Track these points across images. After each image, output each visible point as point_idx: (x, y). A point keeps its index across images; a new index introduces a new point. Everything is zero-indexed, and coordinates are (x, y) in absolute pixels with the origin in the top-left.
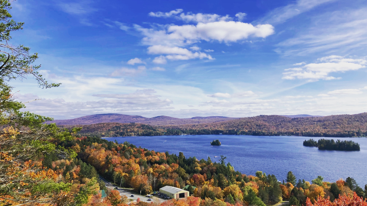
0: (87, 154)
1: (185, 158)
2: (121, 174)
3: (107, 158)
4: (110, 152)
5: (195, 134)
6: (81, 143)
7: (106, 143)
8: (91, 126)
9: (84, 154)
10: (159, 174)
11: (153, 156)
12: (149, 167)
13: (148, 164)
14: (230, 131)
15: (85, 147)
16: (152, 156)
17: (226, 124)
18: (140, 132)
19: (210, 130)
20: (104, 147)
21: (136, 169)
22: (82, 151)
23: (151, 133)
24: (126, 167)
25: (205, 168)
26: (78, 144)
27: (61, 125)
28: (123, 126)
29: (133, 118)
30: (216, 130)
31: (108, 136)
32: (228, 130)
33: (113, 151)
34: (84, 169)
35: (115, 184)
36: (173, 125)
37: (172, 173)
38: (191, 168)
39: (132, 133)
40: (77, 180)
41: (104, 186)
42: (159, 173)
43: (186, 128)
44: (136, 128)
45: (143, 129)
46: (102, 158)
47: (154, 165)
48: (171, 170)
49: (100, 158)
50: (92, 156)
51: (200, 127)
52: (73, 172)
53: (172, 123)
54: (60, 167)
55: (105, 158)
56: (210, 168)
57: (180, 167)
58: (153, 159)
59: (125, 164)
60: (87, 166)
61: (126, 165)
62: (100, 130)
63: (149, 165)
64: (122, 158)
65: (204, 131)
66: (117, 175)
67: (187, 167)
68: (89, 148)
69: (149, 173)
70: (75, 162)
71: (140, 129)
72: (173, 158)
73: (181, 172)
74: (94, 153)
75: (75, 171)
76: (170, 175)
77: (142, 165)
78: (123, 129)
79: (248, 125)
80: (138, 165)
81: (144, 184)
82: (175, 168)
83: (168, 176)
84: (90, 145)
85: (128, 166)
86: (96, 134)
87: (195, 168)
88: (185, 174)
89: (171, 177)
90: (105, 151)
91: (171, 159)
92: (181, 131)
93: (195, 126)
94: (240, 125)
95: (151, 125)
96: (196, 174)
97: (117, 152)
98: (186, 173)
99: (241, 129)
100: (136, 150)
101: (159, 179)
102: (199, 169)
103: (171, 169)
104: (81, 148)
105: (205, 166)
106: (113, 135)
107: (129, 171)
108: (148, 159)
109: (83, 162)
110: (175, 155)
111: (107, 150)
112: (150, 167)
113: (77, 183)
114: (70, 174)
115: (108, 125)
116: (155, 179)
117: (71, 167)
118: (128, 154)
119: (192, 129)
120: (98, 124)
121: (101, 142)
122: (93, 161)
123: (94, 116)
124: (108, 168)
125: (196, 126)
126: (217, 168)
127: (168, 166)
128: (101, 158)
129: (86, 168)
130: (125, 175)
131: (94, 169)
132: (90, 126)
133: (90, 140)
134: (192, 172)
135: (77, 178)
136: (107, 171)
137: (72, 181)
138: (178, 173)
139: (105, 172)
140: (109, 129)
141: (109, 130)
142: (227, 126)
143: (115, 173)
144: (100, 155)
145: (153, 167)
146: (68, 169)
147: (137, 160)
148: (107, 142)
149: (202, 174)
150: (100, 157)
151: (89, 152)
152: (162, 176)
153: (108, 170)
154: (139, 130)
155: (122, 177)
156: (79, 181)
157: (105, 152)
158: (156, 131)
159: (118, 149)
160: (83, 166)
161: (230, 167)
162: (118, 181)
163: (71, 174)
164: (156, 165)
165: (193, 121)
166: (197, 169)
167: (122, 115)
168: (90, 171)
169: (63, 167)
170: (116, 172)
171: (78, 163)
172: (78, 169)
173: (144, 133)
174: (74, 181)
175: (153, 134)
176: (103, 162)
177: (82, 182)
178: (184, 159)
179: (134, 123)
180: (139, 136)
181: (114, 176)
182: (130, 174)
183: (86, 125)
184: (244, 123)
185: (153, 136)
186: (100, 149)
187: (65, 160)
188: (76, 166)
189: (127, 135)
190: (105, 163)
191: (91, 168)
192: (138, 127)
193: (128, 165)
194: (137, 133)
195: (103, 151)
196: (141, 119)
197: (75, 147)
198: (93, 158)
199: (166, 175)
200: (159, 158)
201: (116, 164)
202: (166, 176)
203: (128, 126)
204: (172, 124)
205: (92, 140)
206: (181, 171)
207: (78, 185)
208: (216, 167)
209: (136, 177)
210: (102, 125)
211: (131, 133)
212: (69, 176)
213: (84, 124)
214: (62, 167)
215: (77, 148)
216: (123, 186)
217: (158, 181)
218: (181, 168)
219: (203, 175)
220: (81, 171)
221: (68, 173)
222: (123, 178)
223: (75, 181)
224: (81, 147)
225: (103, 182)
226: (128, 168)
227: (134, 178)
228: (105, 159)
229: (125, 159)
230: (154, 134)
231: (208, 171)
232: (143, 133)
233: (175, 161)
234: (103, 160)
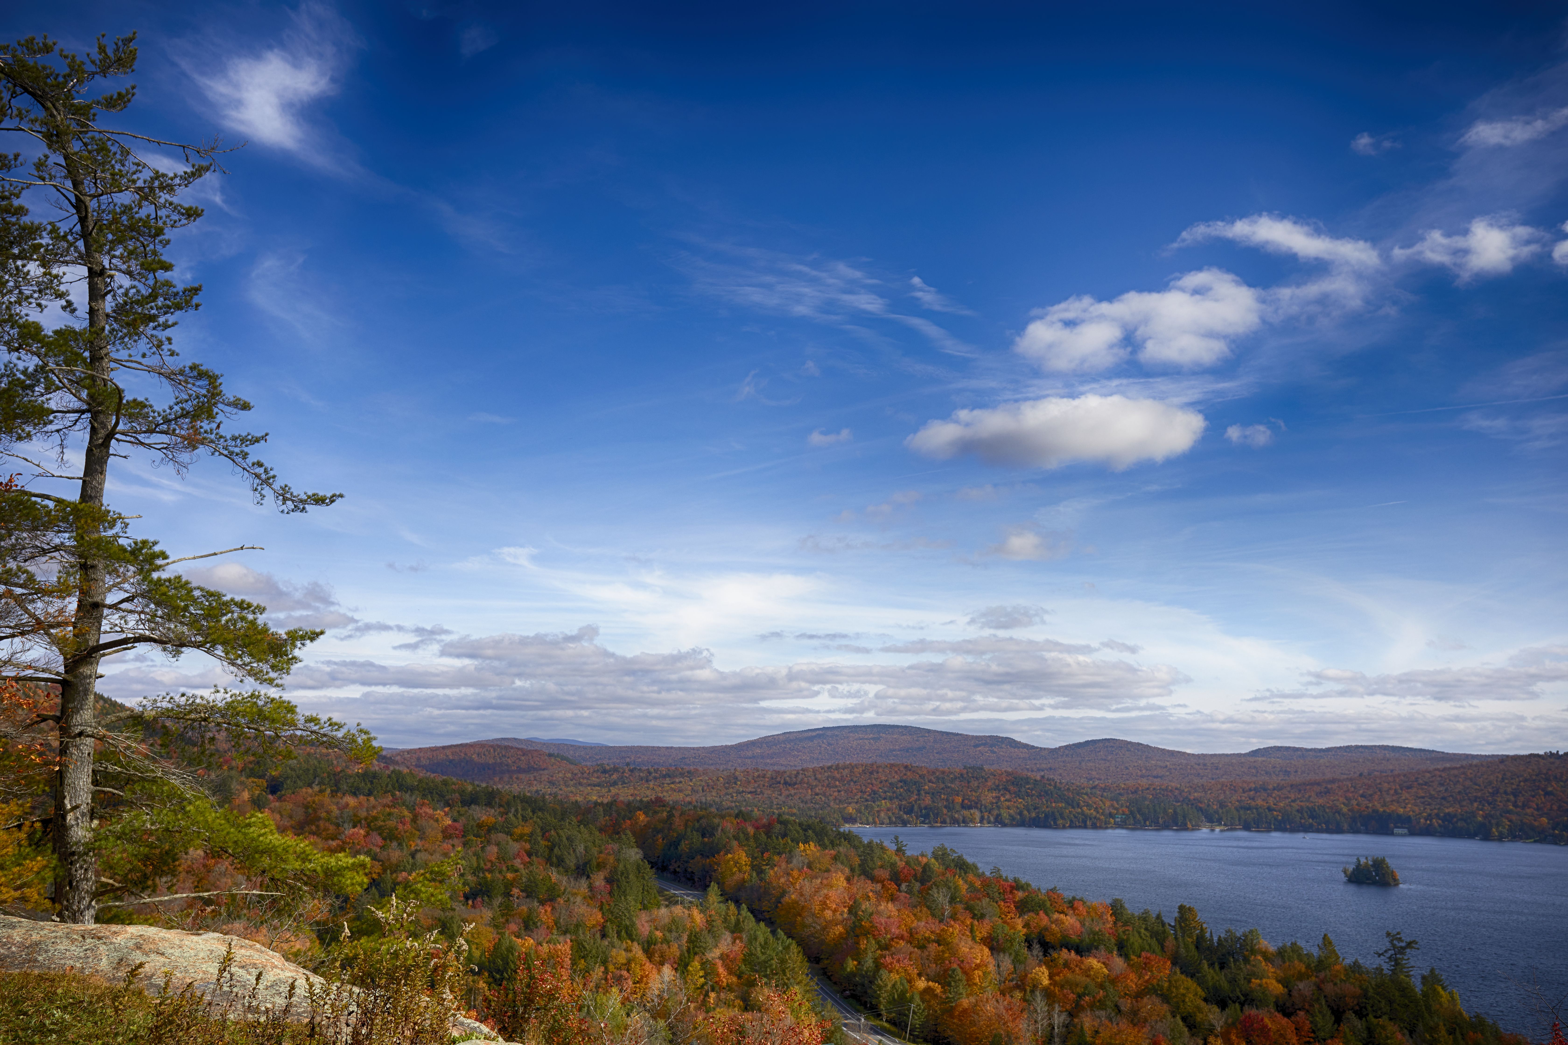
0: (774, 889)
1: (1208, 935)
2: (909, 981)
3: (853, 910)
4: (869, 886)
5: (1269, 830)
6: (752, 843)
7: (855, 847)
8: (800, 776)
9: (762, 890)
10: (1080, 996)
11: (1056, 916)
12: (1031, 961)
13: (1030, 947)
14: (1448, 818)
15: (769, 859)
16: (1047, 915)
17: (1426, 784)
18: (1008, 808)
19: (1345, 810)
20: (842, 863)
21: (978, 967)
22: (754, 874)
23: (1057, 814)
24: (933, 954)
25: (1301, 985)
26: (741, 845)
27: (687, 768)
28: (930, 781)
29: (976, 746)
30: (1376, 811)
31: (871, 819)
32: (1437, 815)
33: (882, 882)
34: (759, 949)
35: (886, 1025)
36: (1157, 782)
37: (1139, 995)
38: (1233, 981)
39: (972, 811)
40: (732, 996)
41: (837, 1029)
42: (1080, 990)
43: (1222, 797)
44: (990, 790)
45: (1018, 795)
46: (835, 911)
47: (1055, 955)
48: (1133, 982)
49: (823, 910)
50: (793, 897)
51: (1293, 796)
52: (717, 960)
53: (1155, 773)
54: (668, 934)
55: (846, 910)
56: (1329, 988)
57: (1178, 970)
58: (1054, 926)
59: (928, 940)
60: (771, 937)
61: (933, 947)
62: (836, 794)
63: (1035, 952)
64: (915, 915)
65: (1312, 817)
66: (894, 986)
67: (1211, 974)
68: (784, 865)
69: (1034, 987)
70: (725, 920)
71: (1008, 797)
72: (1146, 929)
73: (1184, 995)
74: (801, 888)
75: (723, 957)
76: (1126, 1005)
77: (1004, 951)
78: (933, 794)
79: (1547, 793)
80: (986, 951)
81: (1008, 1036)
82: (1153, 977)
83: (1118, 1009)
84: (790, 852)
85: (943, 952)
86: (821, 812)
87: (1249, 981)
88: (1203, 1004)
89: (1135, 1012)
90: (848, 880)
91: (1139, 933)
92: (1201, 809)
93: (1265, 790)
94: (1506, 793)
95: (1057, 778)
96: (1254, 1012)
97: (899, 886)
98: (1205, 1000)
99: (1509, 812)
100: (978, 884)
101: (1076, 1020)
102: (1271, 988)
103: (1132, 976)
104: (752, 862)
105: (1301, 977)
106: (890, 818)
107: (945, 971)
108: (1033, 924)
109: (758, 920)
110: (1158, 917)
111: (856, 878)
112: (1040, 961)
113: (728, 1004)
114: (703, 964)
115: (871, 773)
116: (1059, 1019)
117: (710, 940)
118: (941, 897)
119: (1253, 804)
120: (829, 768)
121: (832, 843)
122: (799, 918)
123: (814, 734)
124: (857, 955)
125: (1274, 789)
126: (1365, 991)
127: (1119, 963)
128: (829, 908)
129: (765, 946)
130: (928, 990)
131: (795, 957)
132: (796, 776)
133: (790, 830)
134: (1238, 998)
135: (730, 988)
136: (851, 965)
137: (713, 995)
138: (1166, 998)
139: (844, 969)
140: (875, 792)
141: (875, 796)
142: (1432, 797)
143: (884, 977)
144: (827, 897)
145: (1051, 964)
146: (695, 945)
147: (983, 930)
148: (856, 843)
149: (1287, 1014)
150: (824, 905)
151: (782, 880)
152: (1092, 1006)
153: (859, 963)
154: (1002, 799)
155: (912, 997)
156: (736, 997)
157: (845, 884)
158: (1078, 806)
159: (902, 876)
160: (756, 939)
161: (1442, 992)
162: (900, 1014)
163: (708, 969)
164: (1065, 955)
165: (1255, 767)
166: (1260, 985)
167: (929, 731)
168: (783, 961)
169: (678, 938)
170: (890, 972)
171: (738, 922)
172: (736, 948)
173: (1025, 812)
174: (718, 997)
175: (1063, 818)
176: (836, 925)
177: (748, 1006)
178: (1200, 938)
179: (982, 769)
180: (1004, 825)
181: (880, 988)
182: (949, 985)
183: (783, 769)
184: (1525, 780)
185: (1064, 827)
186: (828, 871)
187: (689, 908)
188: (727, 937)
189: (948, 820)
190: (848, 933)
191: (787, 948)
192: (997, 788)
193: (941, 948)
194: (995, 812)
195: (839, 880)
196: (1013, 750)
197: (730, 856)
198: (797, 910)
199: (1109, 1003)
200: (1083, 924)
201: (892, 939)
202: (1109, 1010)
203: (952, 781)
204: (1156, 777)
205: (798, 832)
206: (1182, 991)
207: (732, 1014)
208: (1360, 987)
209: (973, 999)
210: (846, 771)
211: (966, 813)
212: (701, 973)
213: (776, 768)
214: (674, 934)
215: (736, 863)
216: (918, 1037)
217: (1075, 1027)
218: (1183, 977)
219: (1293, 1018)
220: (749, 959)
221: (696, 964)
222: (917, 999)
223: (722, 995)
224: (754, 858)
225: (832, 1012)
226: (939, 959)
227: (965, 1002)
228: (845, 916)
229: (930, 920)
230: (1071, 821)
231: (1318, 999)
232: (1021, 814)
233: (1154, 942)
234: (840, 918)
